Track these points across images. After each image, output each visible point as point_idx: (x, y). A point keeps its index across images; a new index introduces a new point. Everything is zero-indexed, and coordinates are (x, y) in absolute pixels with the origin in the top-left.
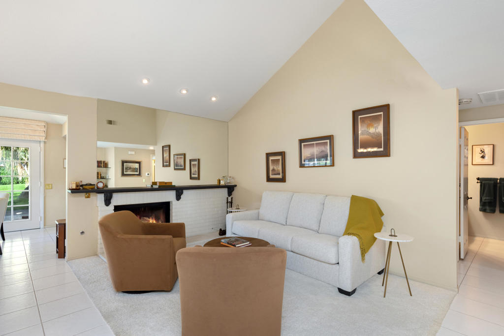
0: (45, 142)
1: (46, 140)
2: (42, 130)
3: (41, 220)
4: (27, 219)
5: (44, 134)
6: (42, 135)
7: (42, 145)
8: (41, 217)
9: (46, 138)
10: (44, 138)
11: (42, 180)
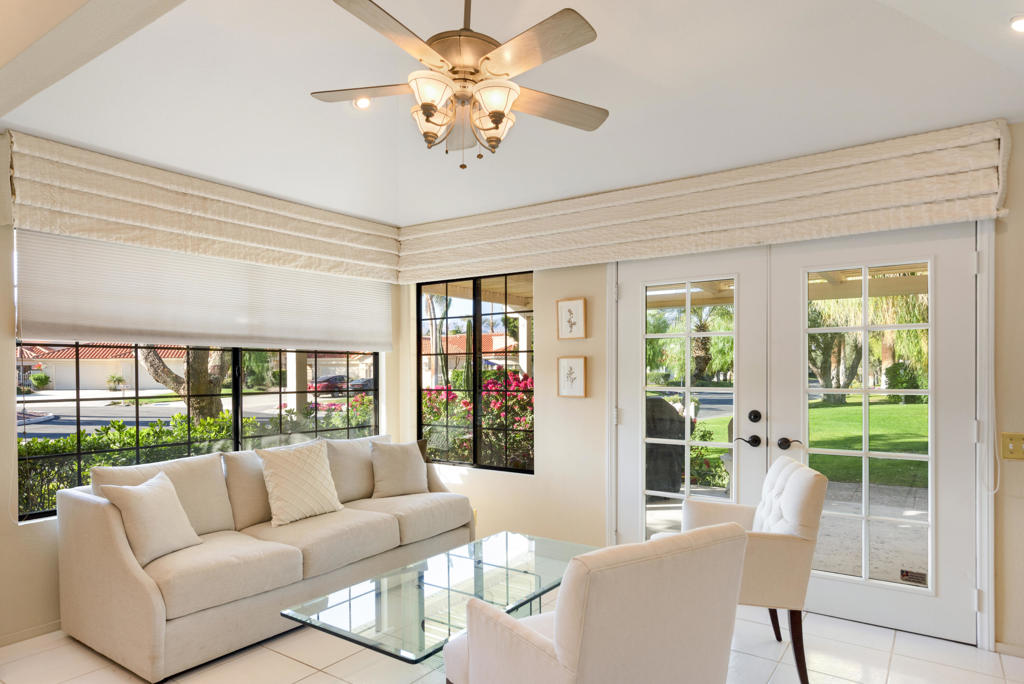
0: (999, 223)
1: (1003, 213)
2: (986, 162)
3: (980, 608)
4: (919, 589)
5: (993, 184)
6: (984, 189)
7: (986, 237)
8: (980, 593)
9: (1004, 203)
10: (994, 201)
11: (986, 414)
